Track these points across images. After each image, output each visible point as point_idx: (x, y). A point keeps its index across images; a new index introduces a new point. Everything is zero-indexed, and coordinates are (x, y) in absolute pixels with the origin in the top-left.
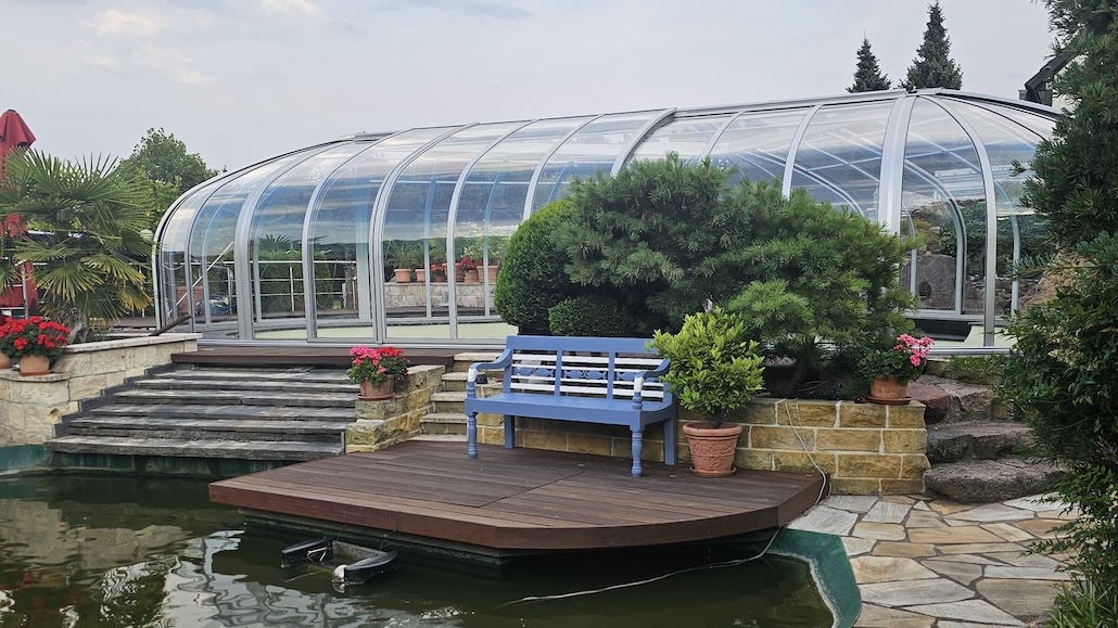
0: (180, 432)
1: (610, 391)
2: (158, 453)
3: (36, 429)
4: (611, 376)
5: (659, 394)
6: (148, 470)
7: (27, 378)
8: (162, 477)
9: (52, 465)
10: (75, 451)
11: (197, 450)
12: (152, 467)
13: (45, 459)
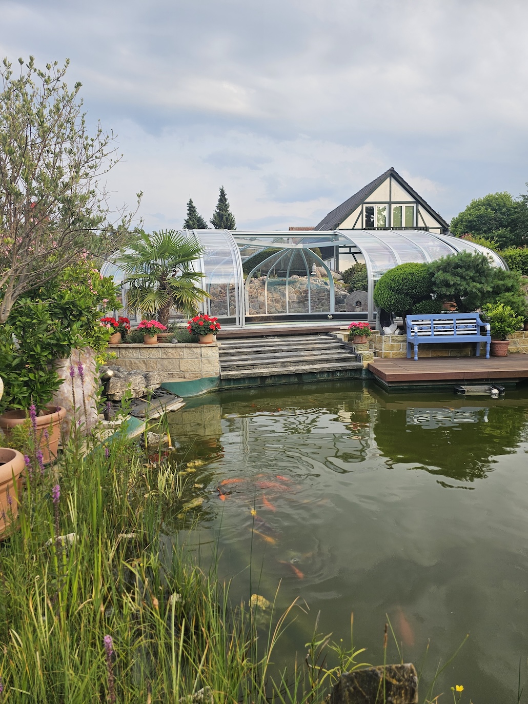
0: (280, 364)
1: (455, 333)
2: (283, 373)
3: (209, 369)
4: (455, 327)
5: (475, 332)
6: (266, 383)
7: (208, 345)
8: (273, 385)
9: (218, 386)
10: (239, 377)
11: (302, 370)
12: (269, 381)
13: (215, 384)
